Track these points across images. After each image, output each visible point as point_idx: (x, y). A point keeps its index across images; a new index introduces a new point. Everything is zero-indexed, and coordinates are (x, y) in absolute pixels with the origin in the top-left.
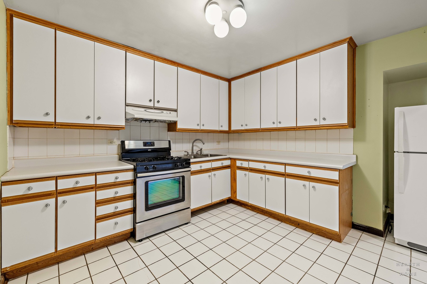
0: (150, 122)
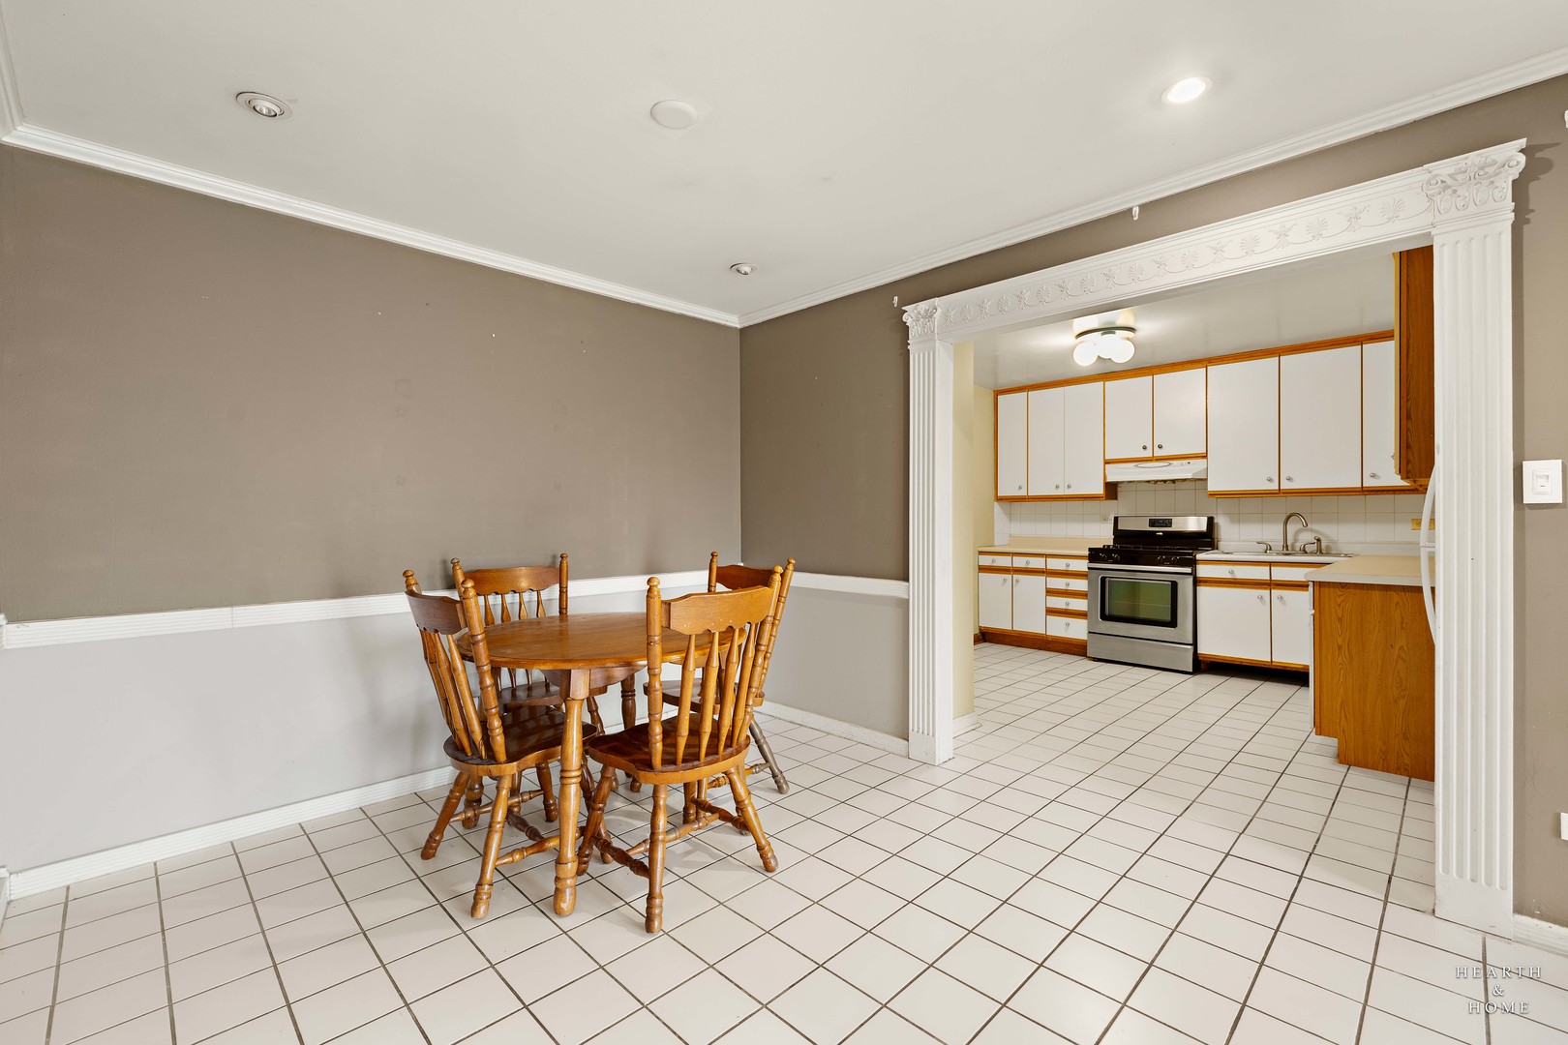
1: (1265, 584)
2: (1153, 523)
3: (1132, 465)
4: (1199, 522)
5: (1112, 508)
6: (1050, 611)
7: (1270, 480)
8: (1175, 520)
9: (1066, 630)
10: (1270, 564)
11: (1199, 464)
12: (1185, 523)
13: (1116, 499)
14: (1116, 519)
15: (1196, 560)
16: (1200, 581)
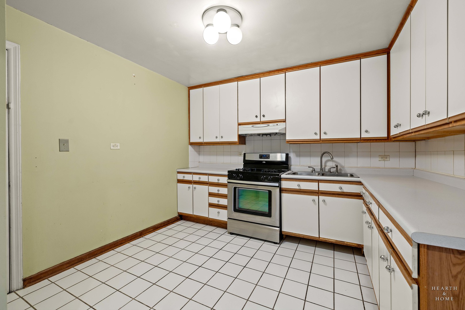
0: (271, 136)
1: (316, 193)
2: (261, 156)
3: (251, 126)
4: (281, 156)
5: (243, 149)
6: (211, 205)
7: (316, 134)
8: (271, 155)
9: (218, 216)
10: (318, 181)
11: (281, 126)
12: (276, 157)
13: (245, 144)
14: (245, 154)
15: (281, 178)
16: (283, 190)
